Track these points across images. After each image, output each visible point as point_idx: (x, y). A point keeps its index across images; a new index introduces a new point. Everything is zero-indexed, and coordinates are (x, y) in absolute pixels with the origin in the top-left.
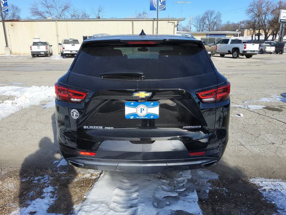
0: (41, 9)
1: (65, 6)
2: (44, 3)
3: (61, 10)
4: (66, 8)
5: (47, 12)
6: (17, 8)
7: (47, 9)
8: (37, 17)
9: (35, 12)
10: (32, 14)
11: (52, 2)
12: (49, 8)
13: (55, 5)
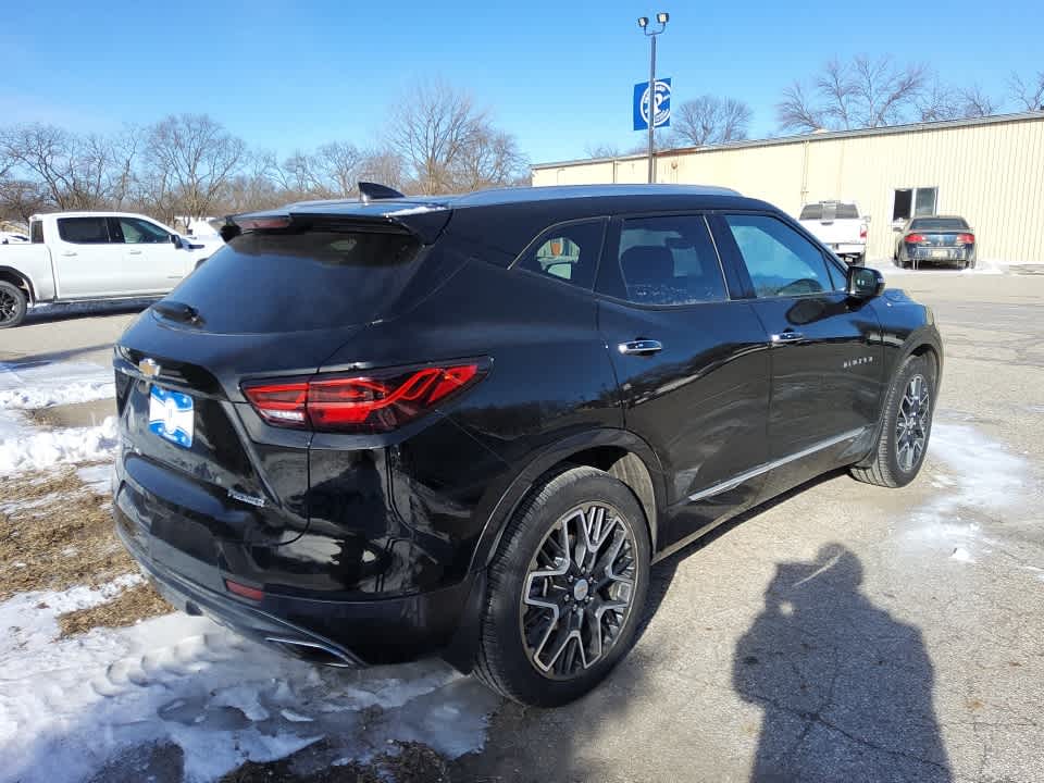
0: (814, 101)
1: (903, 84)
2: (829, 79)
3: (885, 98)
4: (907, 87)
5: (833, 111)
6: (741, 109)
7: (835, 102)
8: (798, 130)
9: (793, 116)
10: (782, 123)
11: (855, 76)
12: (843, 98)
13: (866, 84)
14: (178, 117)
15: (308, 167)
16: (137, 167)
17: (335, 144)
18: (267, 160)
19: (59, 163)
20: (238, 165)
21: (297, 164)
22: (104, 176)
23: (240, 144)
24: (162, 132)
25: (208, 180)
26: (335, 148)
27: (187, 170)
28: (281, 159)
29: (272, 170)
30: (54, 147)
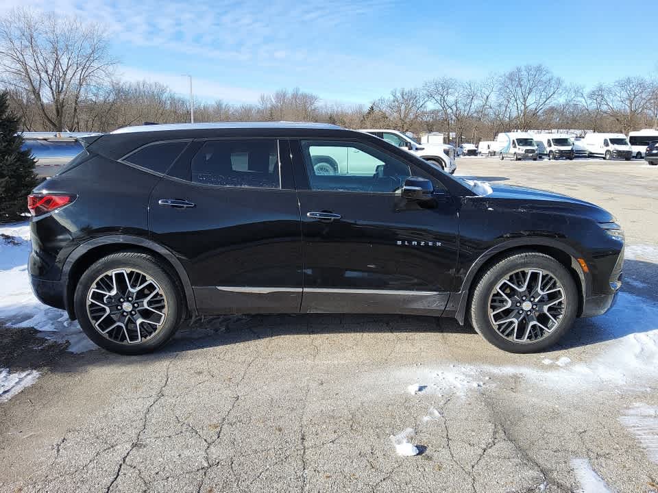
14: (523, 68)
15: (606, 96)
16: (493, 100)
17: (629, 79)
18: (576, 92)
19: (451, 99)
20: (555, 96)
21: (598, 94)
22: (473, 106)
23: (559, 82)
24: (511, 78)
25: (533, 107)
26: (629, 81)
27: (522, 100)
28: (587, 91)
29: (580, 99)
30: (450, 90)
